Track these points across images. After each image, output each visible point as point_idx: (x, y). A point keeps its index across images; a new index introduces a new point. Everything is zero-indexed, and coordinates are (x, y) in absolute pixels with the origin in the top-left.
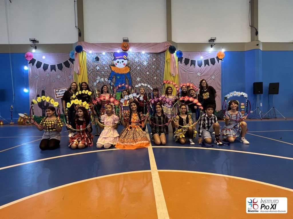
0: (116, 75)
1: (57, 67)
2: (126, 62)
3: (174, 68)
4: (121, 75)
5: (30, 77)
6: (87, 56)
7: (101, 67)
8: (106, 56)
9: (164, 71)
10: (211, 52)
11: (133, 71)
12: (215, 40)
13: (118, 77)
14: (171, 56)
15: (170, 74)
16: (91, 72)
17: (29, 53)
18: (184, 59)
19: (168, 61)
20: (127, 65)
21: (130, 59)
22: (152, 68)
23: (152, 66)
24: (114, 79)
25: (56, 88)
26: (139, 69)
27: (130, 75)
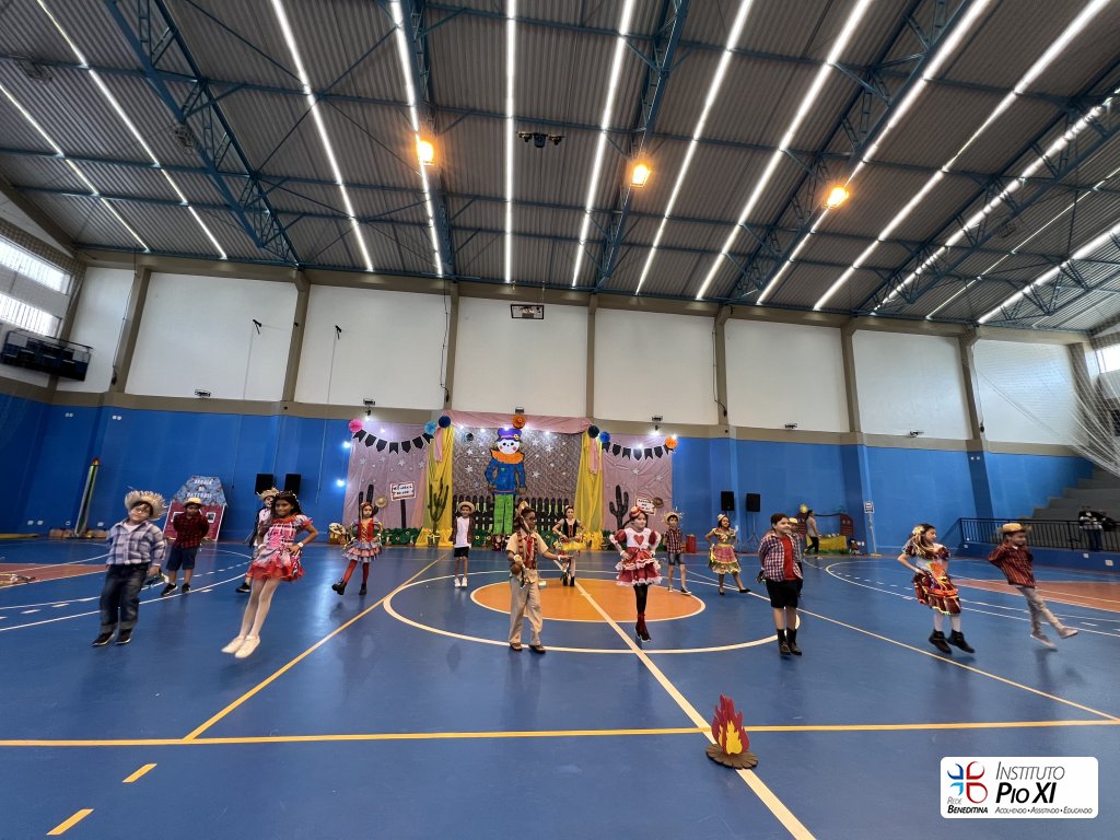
0: (499, 465)
1: (400, 446)
2: (517, 444)
3: (595, 460)
4: (508, 466)
5: (351, 461)
6: (455, 432)
7: (475, 450)
8: (485, 433)
9: (579, 464)
10: (656, 437)
12: (660, 419)
13: (503, 469)
14: (591, 441)
15: (589, 469)
16: (459, 459)
17: (356, 422)
18: (611, 446)
19: (585, 447)
20: (518, 451)
22: (559, 457)
23: (560, 454)
24: (496, 472)
25: (394, 482)
26: (538, 458)
27: (523, 466)
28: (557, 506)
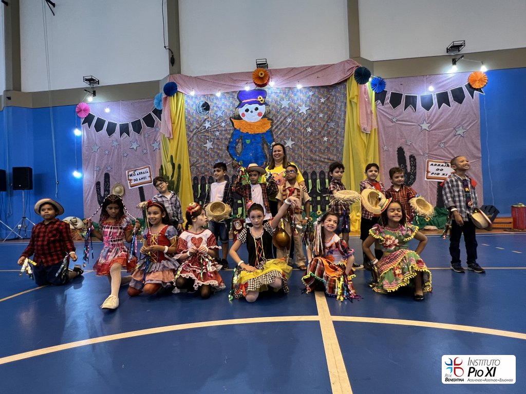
0: (244, 137)
1: (131, 128)
2: (263, 109)
3: (367, 114)
5: (84, 150)
6: (186, 101)
7: (213, 122)
8: (223, 99)
9: (344, 123)
10: (452, 74)
11: (278, 126)
12: (462, 45)
13: (248, 141)
14: (359, 90)
15: (359, 127)
16: (195, 134)
17: (83, 105)
19: (352, 100)
20: (265, 116)
21: (271, 102)
22: (317, 119)
23: (318, 114)
24: (240, 145)
26: (290, 123)
27: (272, 135)
28: (318, 181)
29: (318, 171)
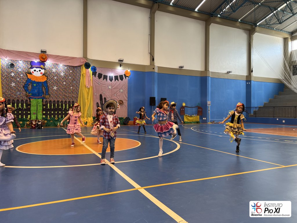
2: (43, 71)
3: (88, 80)
4: (38, 83)
8: (22, 64)
9: (80, 82)
11: (50, 80)
12: (123, 60)
13: (35, 85)
14: (86, 71)
15: (85, 86)
16: (5, 78)
18: (97, 74)
22: (68, 79)
23: (69, 77)
24: (30, 86)
26: (56, 79)
27: (47, 83)
28: (68, 105)
29: (68, 101)
